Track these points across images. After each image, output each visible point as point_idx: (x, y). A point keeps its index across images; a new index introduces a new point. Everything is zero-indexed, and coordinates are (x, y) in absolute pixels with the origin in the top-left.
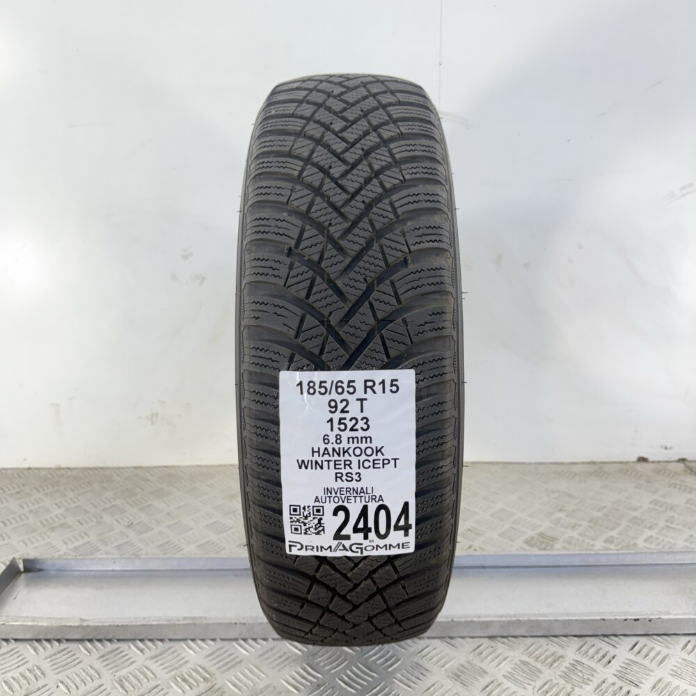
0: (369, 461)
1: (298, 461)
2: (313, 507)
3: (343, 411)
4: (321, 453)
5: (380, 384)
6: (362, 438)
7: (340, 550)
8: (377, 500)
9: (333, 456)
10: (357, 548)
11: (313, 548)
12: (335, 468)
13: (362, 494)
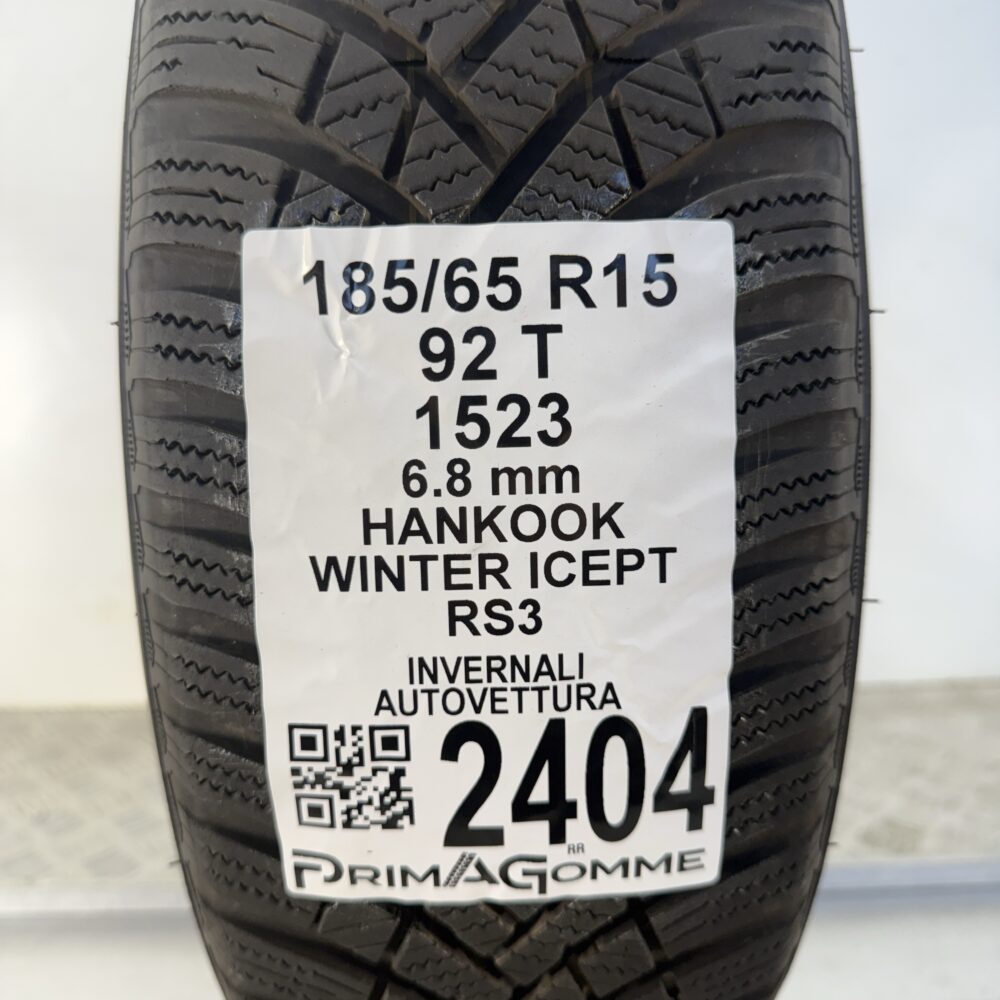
0: (570, 559)
1: (313, 560)
2: (372, 729)
3: (473, 372)
4: (398, 531)
5: (607, 271)
6: (543, 472)
7: (468, 880)
8: (597, 700)
9: (441, 540)
10: (526, 873)
11: (376, 875)
12: (449, 586)
13: (544, 681)
